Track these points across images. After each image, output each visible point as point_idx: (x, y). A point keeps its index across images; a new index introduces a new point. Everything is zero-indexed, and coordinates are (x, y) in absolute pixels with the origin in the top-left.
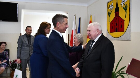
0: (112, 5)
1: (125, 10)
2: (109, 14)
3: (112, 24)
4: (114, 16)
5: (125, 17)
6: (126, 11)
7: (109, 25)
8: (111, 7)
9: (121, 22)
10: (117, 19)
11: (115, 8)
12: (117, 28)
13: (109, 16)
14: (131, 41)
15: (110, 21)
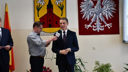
2: (38, 9)
6: (62, 10)
9: (56, 19)
12: (50, 24)
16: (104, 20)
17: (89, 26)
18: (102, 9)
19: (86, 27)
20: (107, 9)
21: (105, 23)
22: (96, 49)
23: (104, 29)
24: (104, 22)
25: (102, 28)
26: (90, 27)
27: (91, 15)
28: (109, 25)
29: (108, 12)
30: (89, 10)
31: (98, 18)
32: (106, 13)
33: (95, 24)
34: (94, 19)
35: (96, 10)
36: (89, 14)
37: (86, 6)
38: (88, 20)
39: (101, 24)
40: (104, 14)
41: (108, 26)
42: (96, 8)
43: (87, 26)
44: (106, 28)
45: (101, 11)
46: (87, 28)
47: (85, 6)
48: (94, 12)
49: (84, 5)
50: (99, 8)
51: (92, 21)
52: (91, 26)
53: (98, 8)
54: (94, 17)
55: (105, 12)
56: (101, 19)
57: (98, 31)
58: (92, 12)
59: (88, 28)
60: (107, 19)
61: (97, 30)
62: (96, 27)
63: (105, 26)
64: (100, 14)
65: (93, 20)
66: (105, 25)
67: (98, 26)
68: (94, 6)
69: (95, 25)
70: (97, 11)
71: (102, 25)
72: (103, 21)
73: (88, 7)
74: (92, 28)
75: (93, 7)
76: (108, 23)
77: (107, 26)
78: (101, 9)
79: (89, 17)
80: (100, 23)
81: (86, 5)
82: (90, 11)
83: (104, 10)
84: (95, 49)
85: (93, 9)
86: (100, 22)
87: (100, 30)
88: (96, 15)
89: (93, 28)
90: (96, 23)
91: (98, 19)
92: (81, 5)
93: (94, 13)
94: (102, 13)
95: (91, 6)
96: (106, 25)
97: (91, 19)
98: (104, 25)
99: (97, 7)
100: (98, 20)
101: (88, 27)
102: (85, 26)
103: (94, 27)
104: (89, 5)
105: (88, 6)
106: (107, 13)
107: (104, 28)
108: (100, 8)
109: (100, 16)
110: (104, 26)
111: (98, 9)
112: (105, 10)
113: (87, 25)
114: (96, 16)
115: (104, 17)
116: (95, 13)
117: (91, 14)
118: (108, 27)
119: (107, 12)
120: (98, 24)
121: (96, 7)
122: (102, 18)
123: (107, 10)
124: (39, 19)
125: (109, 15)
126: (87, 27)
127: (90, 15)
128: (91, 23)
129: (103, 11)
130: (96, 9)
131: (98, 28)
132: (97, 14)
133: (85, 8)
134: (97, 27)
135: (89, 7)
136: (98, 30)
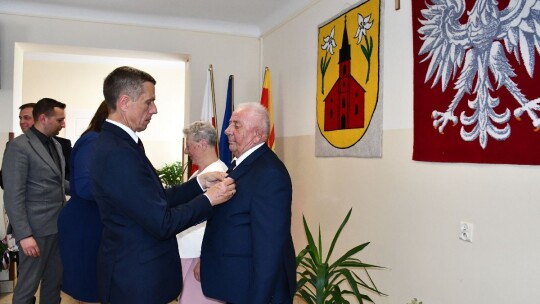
0: (332, 35)
1: (368, 54)
2: (323, 69)
3: (332, 100)
4: (336, 76)
5: (367, 80)
6: (369, 60)
7: (323, 105)
8: (330, 43)
9: (357, 95)
10: (344, 85)
11: (340, 46)
12: (343, 117)
13: (323, 72)
14: (381, 157)
15: (327, 92)
16: (513, 79)
17: (448, 116)
18: (502, 19)
19: (435, 123)
20: (525, 13)
21: (518, 96)
22: (470, 236)
23: (509, 132)
24: (512, 87)
25: (500, 126)
26: (450, 122)
27: (455, 59)
28: (536, 107)
29: (534, 28)
30: (448, 39)
31: (481, 74)
32: (521, 35)
33: (471, 104)
34: (467, 80)
35: (474, 29)
36: (447, 60)
37: (438, 23)
38: (443, 89)
39: (497, 103)
40: (510, 43)
41: (533, 110)
42: (477, 19)
43: (439, 117)
44: (522, 125)
45: (494, 33)
46: (441, 129)
47: (433, 21)
48: (466, 41)
49: (430, 22)
50: (489, 15)
51: (457, 90)
52: (454, 119)
53: (483, 15)
54: (467, 69)
55: (516, 29)
56: (498, 75)
57: (483, 146)
58: (457, 42)
59: (445, 128)
60: (530, 70)
61: (477, 139)
62: (472, 121)
63: (517, 112)
64: (490, 46)
65: (463, 83)
66: (515, 105)
67: (482, 117)
68: (466, 12)
69: (470, 112)
70: (480, 32)
71: (499, 110)
72: (504, 87)
73: (443, 26)
74: (460, 124)
75: (464, 19)
76: (530, 97)
77: (526, 112)
78: (499, 16)
79: (448, 70)
80: (490, 99)
81: (438, 16)
82: (452, 41)
83: (512, 19)
84: (469, 241)
85: (463, 27)
86: (493, 95)
87: (489, 137)
88: (476, 56)
89: (462, 129)
90: (473, 97)
91: (485, 76)
92: (422, 22)
93: (467, 50)
94: (502, 42)
95: (456, 15)
96: (521, 106)
97: (456, 80)
98: (508, 111)
99: (480, 14)
100: (484, 85)
101: (444, 124)
102: (434, 120)
103: (467, 123)
104: (447, 12)
105: (444, 18)
106: (529, 36)
107: (508, 128)
108: (494, 15)
109: (492, 61)
110: (512, 116)
111: (485, 22)
112: (514, 23)
113: (439, 113)
114: (475, 62)
115: (512, 59)
116: (472, 48)
117: (456, 53)
118: (532, 116)
119: (530, 30)
120: (481, 106)
121: (473, 16)
122: (500, 69)
123: (528, 19)
124: (325, 100)
125: (536, 43)
126: (440, 124)
127: (453, 59)
128: (453, 104)
129: (508, 26)
130: (476, 27)
131: (481, 125)
132: (478, 53)
133: (434, 33)
134: (476, 122)
135: (450, 22)
136: (481, 136)
